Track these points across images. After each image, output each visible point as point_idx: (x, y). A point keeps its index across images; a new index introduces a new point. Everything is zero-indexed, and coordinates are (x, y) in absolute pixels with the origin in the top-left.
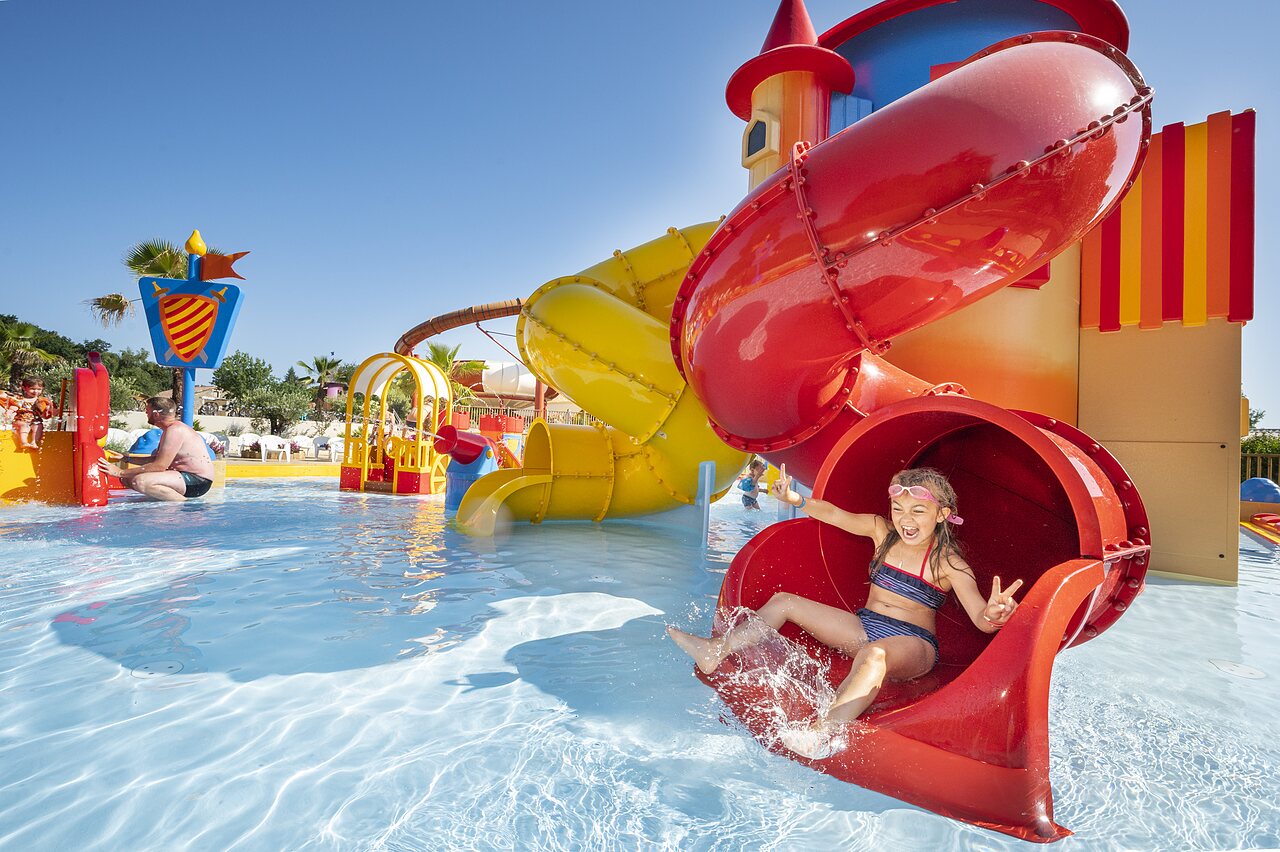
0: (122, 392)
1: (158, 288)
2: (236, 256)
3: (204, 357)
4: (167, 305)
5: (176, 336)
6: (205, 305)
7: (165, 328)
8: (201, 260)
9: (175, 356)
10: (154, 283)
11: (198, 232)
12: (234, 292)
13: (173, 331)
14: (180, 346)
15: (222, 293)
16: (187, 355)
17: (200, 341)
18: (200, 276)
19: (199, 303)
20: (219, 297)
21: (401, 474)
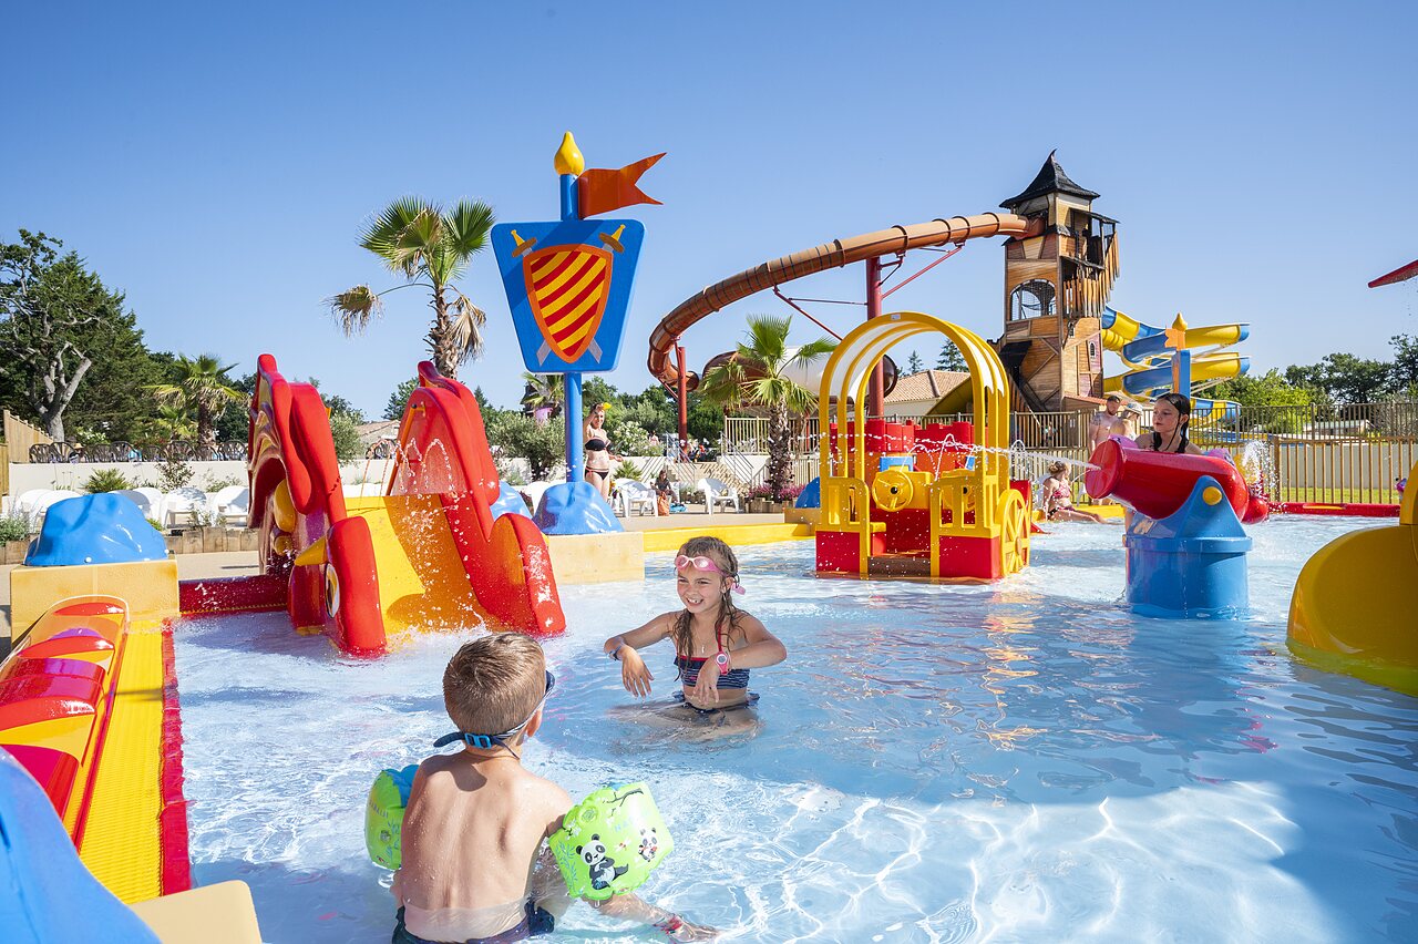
0: (349, 433)
1: (520, 241)
2: (641, 167)
3: (596, 351)
4: (535, 268)
5: (551, 320)
6: (593, 260)
7: (535, 307)
8: (579, 182)
9: (552, 355)
10: (514, 232)
11: (570, 135)
12: (635, 232)
13: (548, 311)
14: (560, 336)
15: (616, 236)
16: (570, 351)
17: (589, 323)
18: (581, 211)
19: (583, 258)
20: (613, 243)
21: (945, 541)
